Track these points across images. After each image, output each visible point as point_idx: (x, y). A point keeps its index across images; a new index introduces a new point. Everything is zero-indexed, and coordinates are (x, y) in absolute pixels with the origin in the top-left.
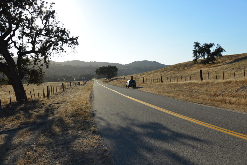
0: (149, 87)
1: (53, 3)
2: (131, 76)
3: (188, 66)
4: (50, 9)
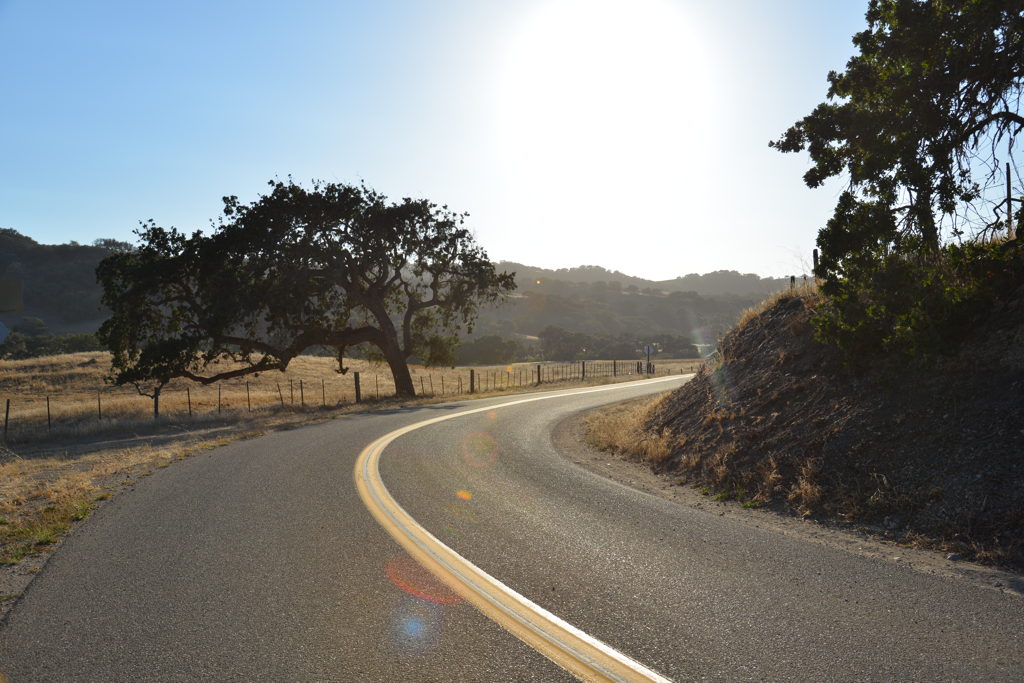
1: (466, 214)
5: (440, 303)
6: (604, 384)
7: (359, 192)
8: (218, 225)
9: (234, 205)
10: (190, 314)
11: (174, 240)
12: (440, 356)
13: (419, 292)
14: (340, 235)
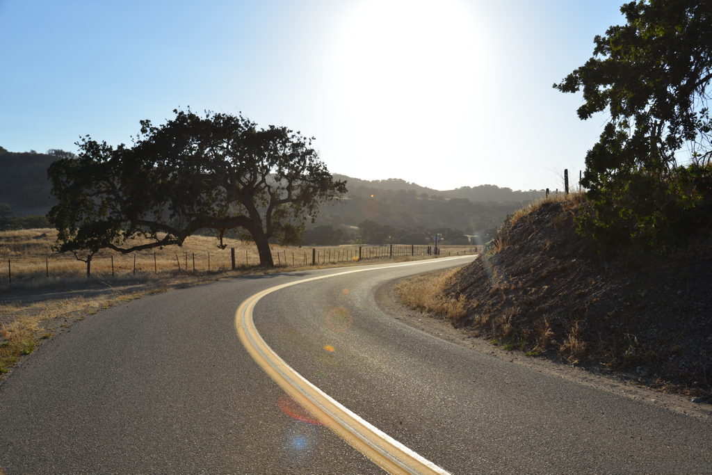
5: (294, 201)
6: (405, 261)
7: (238, 120)
8: (136, 140)
9: (148, 127)
10: (114, 203)
11: (104, 150)
12: (292, 238)
13: (278, 192)
14: (223, 150)
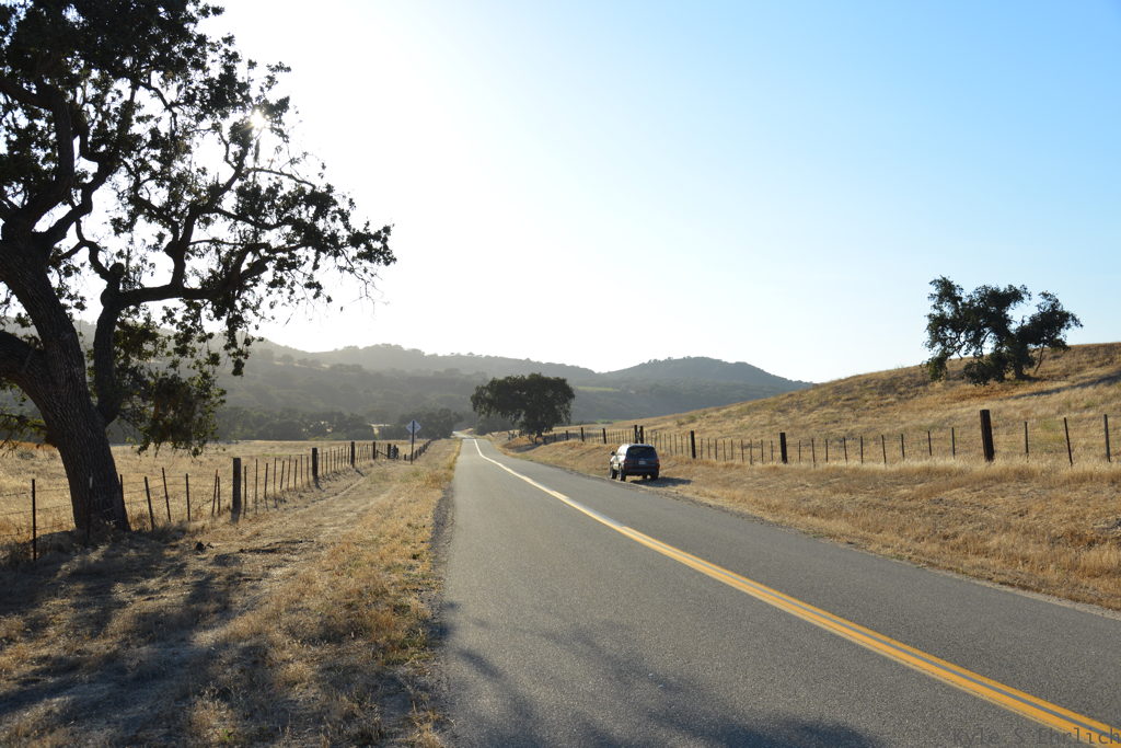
0: (723, 480)
1: (280, 68)
2: (636, 426)
3: (902, 389)
4: (262, 90)
